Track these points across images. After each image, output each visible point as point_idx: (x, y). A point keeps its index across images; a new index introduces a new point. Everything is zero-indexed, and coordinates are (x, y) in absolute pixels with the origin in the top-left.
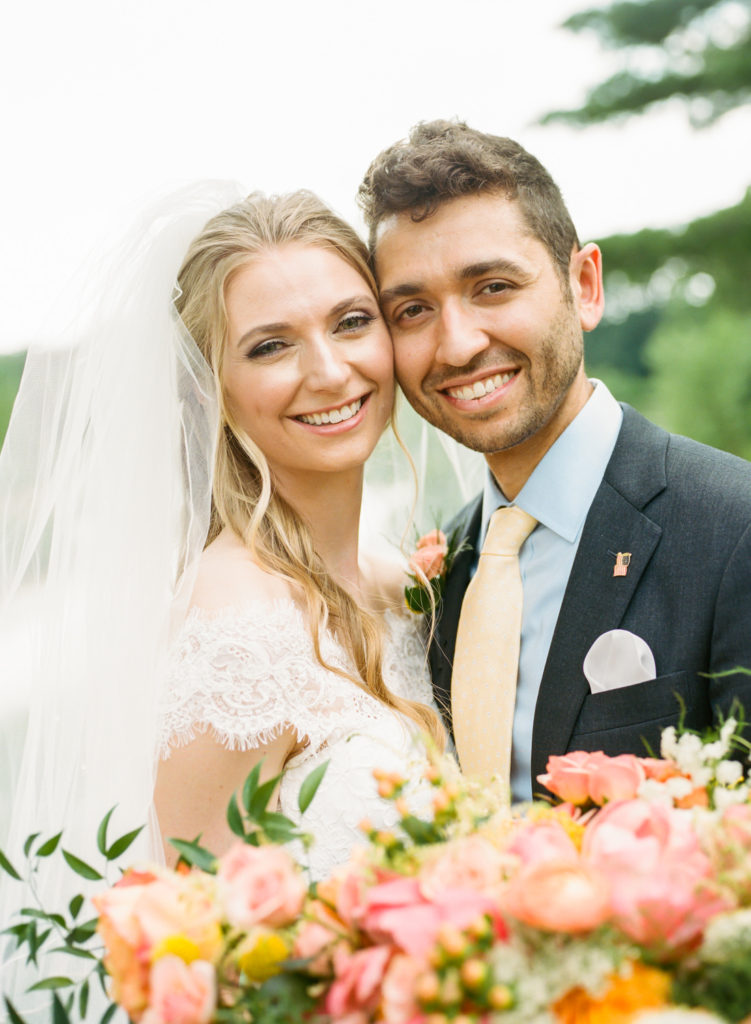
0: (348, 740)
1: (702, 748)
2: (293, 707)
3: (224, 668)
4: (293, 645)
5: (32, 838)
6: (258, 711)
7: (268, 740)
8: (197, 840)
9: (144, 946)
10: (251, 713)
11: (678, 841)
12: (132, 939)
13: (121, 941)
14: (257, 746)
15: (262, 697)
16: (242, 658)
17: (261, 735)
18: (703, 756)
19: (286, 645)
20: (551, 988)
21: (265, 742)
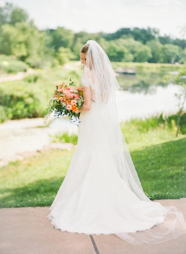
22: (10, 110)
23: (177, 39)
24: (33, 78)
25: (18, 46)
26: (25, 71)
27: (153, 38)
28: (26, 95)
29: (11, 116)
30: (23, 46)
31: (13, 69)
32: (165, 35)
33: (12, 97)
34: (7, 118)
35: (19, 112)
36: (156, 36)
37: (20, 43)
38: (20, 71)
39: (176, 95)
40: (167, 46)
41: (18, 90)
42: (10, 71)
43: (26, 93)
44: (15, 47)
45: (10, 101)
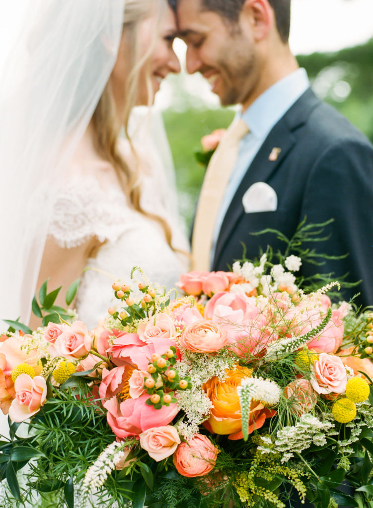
1: (254, 269)
7: (81, 243)
8: (18, 320)
11: (249, 310)
14: (75, 246)
17: (78, 241)
18: (254, 273)
20: (202, 379)
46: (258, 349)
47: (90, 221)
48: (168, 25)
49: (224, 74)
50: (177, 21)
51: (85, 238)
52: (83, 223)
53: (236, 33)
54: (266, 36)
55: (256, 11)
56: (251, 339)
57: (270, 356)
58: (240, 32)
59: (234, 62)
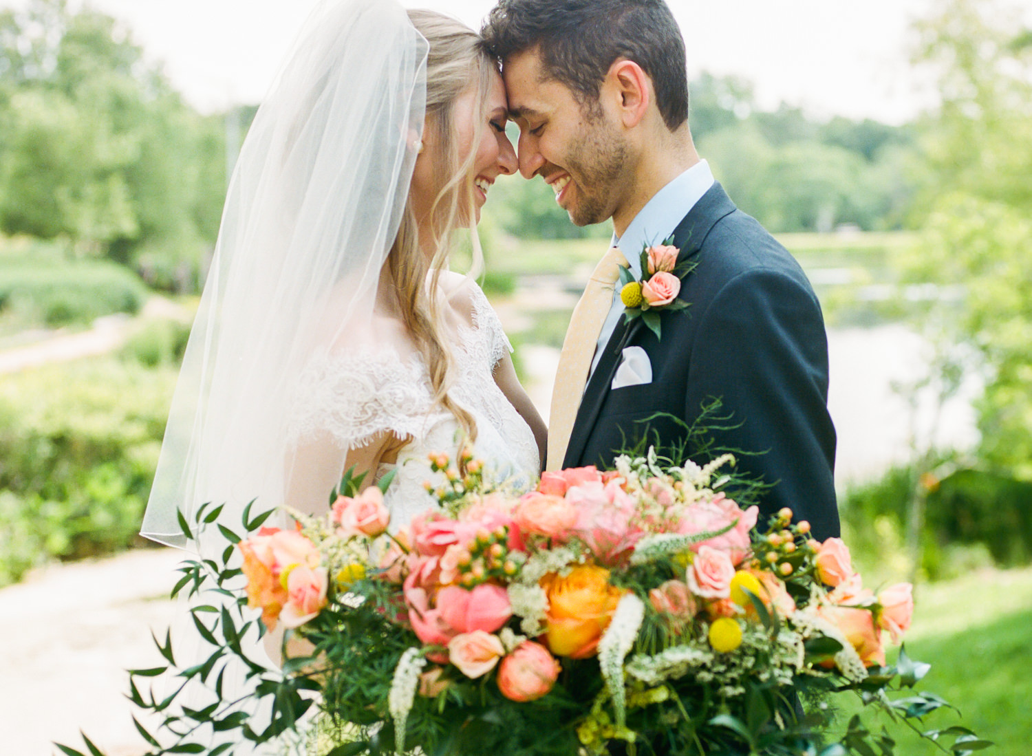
0: (404, 465)
2: (393, 417)
3: (342, 394)
4: (392, 376)
5: (205, 505)
6: (363, 423)
7: (369, 442)
9: (275, 566)
10: (358, 424)
12: (268, 563)
13: (262, 565)
14: (361, 446)
15: (367, 414)
16: (355, 387)
17: (365, 439)
19: (387, 376)
21: (367, 444)
22: (55, 510)
23: (837, 119)
24: (165, 342)
25: (91, 190)
26: (130, 307)
27: (730, 119)
28: (135, 431)
29: (59, 541)
30: (117, 188)
31: (72, 300)
32: (783, 103)
33: (61, 442)
34: (40, 557)
35: (101, 518)
36: (742, 111)
37: (103, 175)
38: (105, 313)
39: (895, 387)
40: (793, 153)
41: (92, 408)
42: (59, 317)
43: (131, 418)
44: (76, 196)
45: (52, 463)
46: (620, 548)
47: (384, 411)
48: (495, 103)
49: (576, 176)
50: (508, 96)
51: (375, 435)
52: (375, 415)
53: (595, 116)
54: (642, 119)
55: (625, 82)
56: (612, 534)
57: (637, 559)
58: (601, 114)
59: (589, 161)
